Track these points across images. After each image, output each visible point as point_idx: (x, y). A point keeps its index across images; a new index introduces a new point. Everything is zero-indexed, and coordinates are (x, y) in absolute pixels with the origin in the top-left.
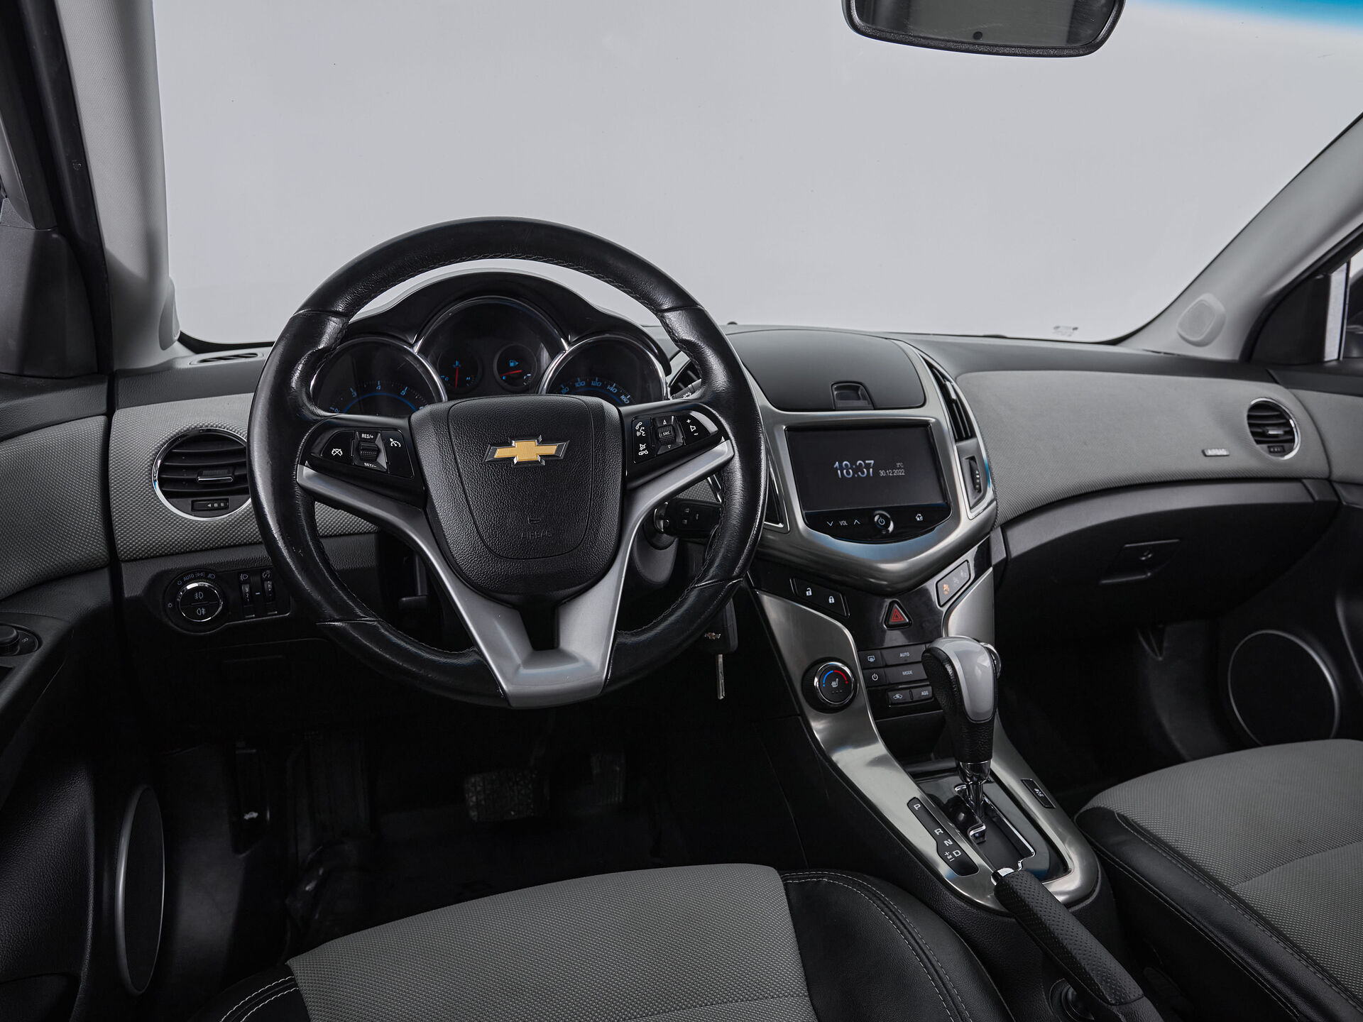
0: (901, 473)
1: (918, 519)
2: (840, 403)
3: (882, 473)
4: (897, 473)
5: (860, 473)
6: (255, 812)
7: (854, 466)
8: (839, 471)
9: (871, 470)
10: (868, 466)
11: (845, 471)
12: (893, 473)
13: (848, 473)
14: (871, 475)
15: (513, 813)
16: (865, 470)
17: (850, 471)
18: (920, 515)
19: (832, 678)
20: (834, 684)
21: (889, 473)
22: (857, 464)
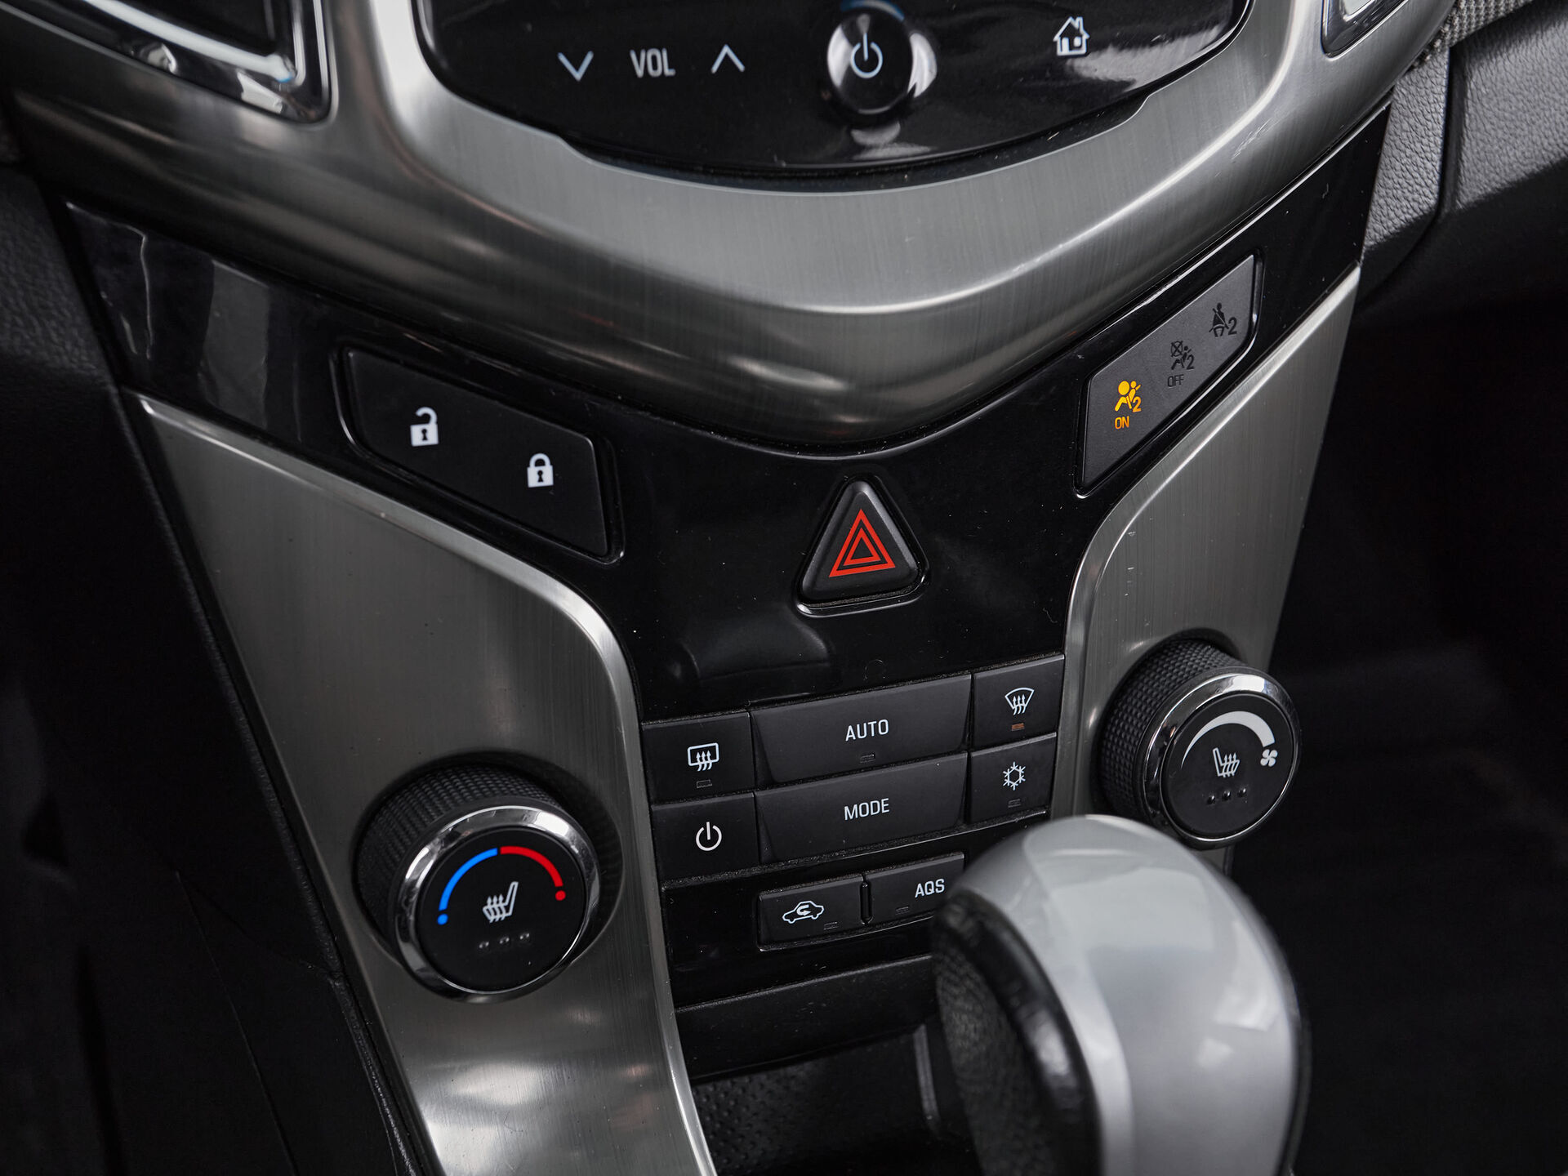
18: (1078, 22)
19: (488, 882)
20: (496, 909)
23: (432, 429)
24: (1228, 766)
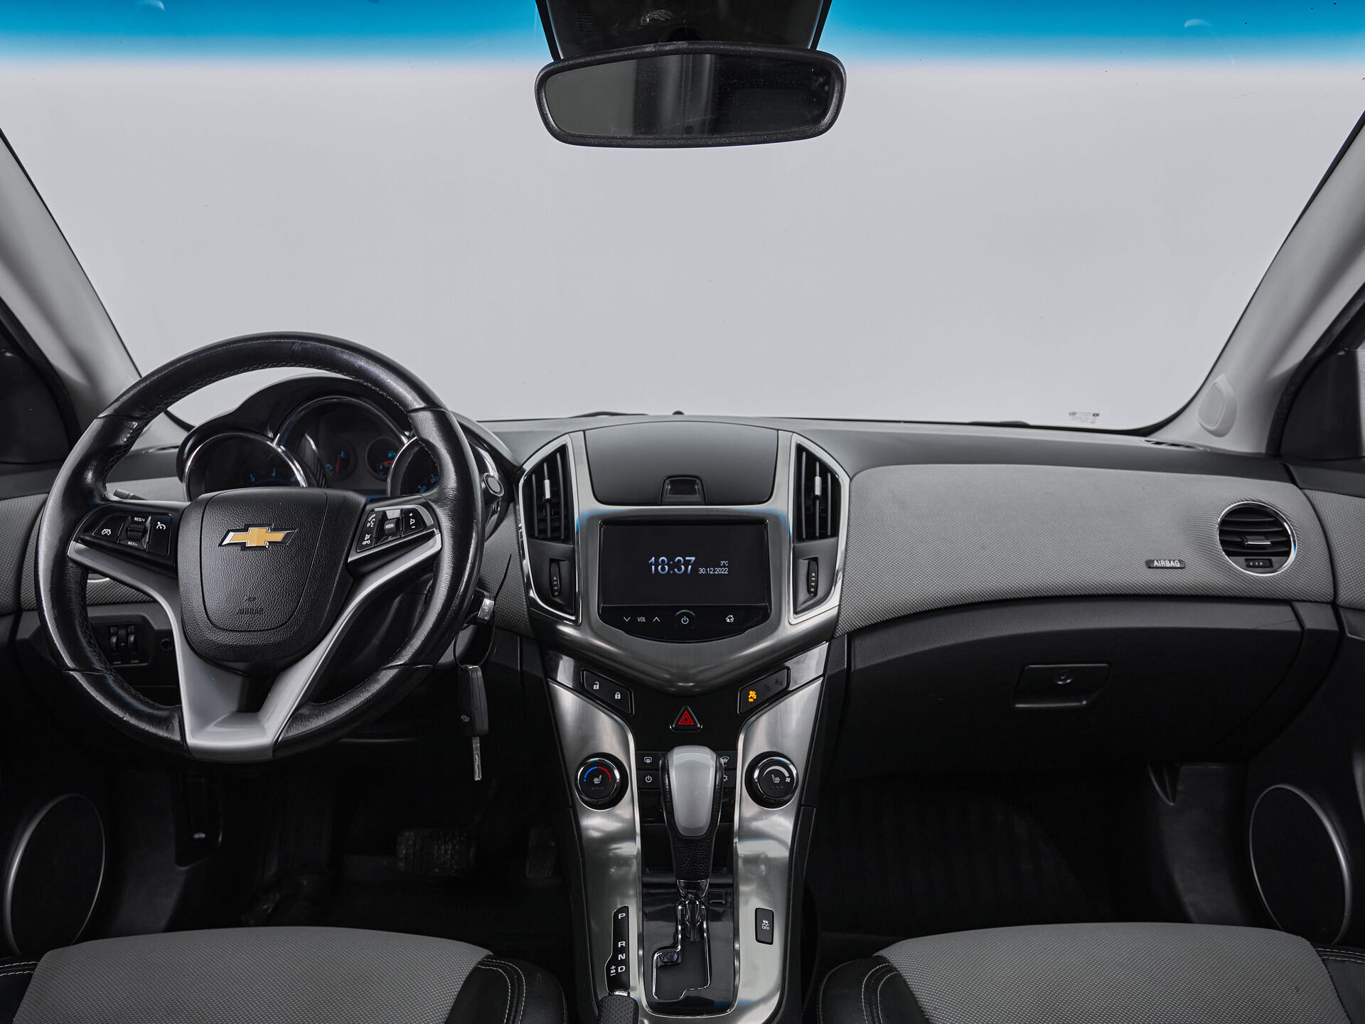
0: (725, 571)
1: (728, 621)
2: (668, 497)
3: (702, 571)
4: (719, 571)
5: (676, 570)
6: (203, 833)
7: (671, 563)
8: (653, 567)
9: (690, 567)
10: (687, 563)
11: (660, 567)
12: (714, 571)
13: (663, 569)
14: (689, 572)
15: (437, 870)
16: (683, 567)
17: (666, 567)
18: (732, 616)
19: (595, 774)
20: (596, 781)
21: (710, 571)
22: (676, 560)
23: (598, 686)
24: (777, 780)
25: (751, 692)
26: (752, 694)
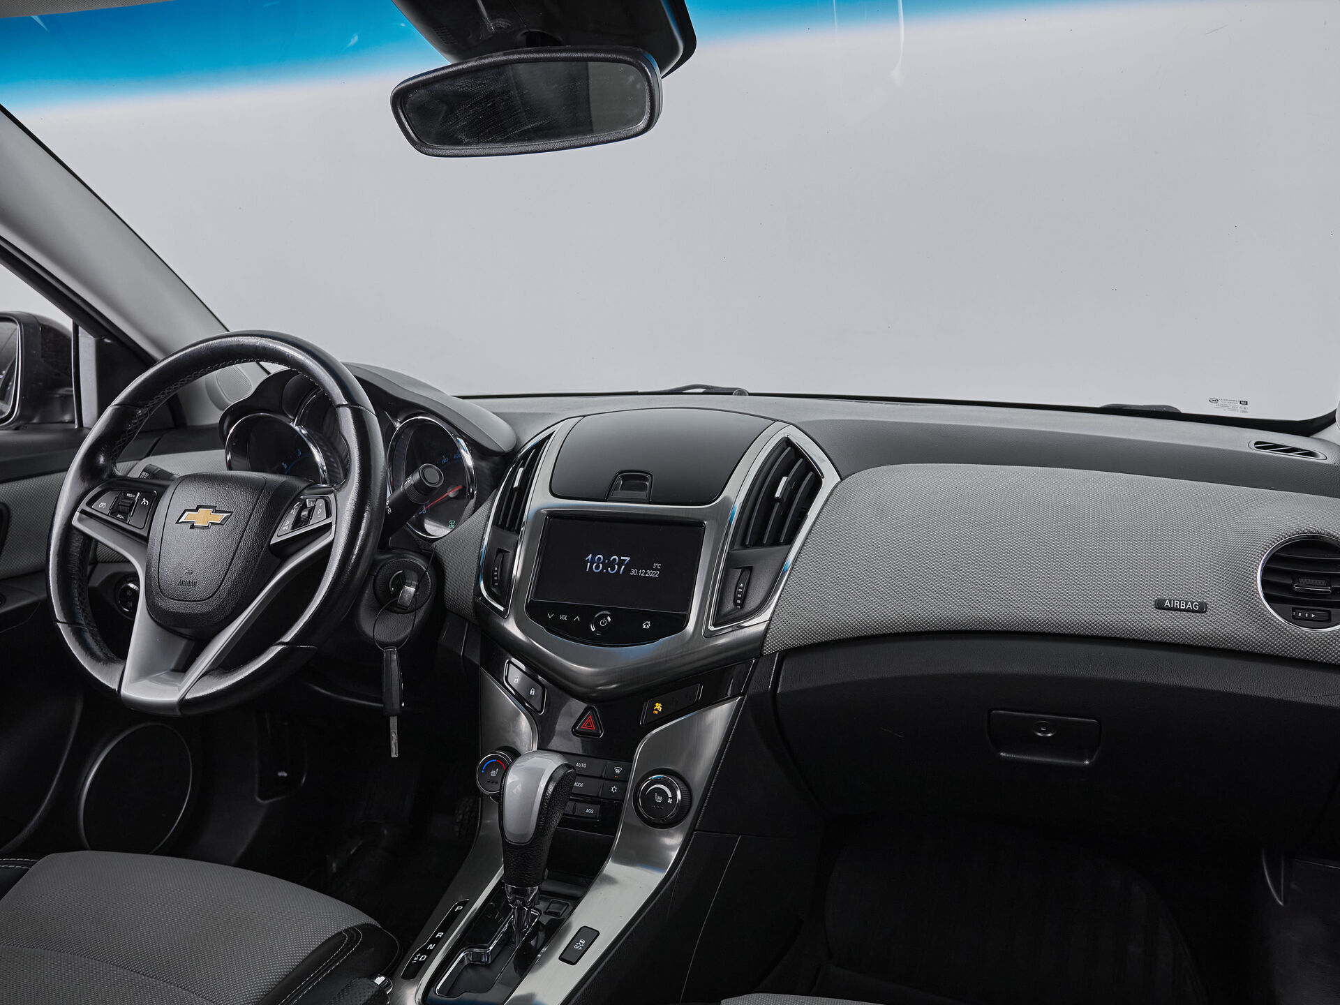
0: (656, 574)
1: (644, 627)
2: (616, 493)
3: (634, 572)
4: (650, 574)
5: (609, 569)
6: (286, 772)
7: (607, 561)
8: (588, 564)
9: (623, 567)
10: (621, 563)
11: (595, 565)
12: (646, 573)
13: (597, 567)
14: (621, 573)
16: (616, 566)
17: (601, 565)
18: (649, 622)
19: (493, 767)
20: (493, 774)
21: (642, 573)
22: (611, 559)
25: (657, 704)
26: (658, 706)
